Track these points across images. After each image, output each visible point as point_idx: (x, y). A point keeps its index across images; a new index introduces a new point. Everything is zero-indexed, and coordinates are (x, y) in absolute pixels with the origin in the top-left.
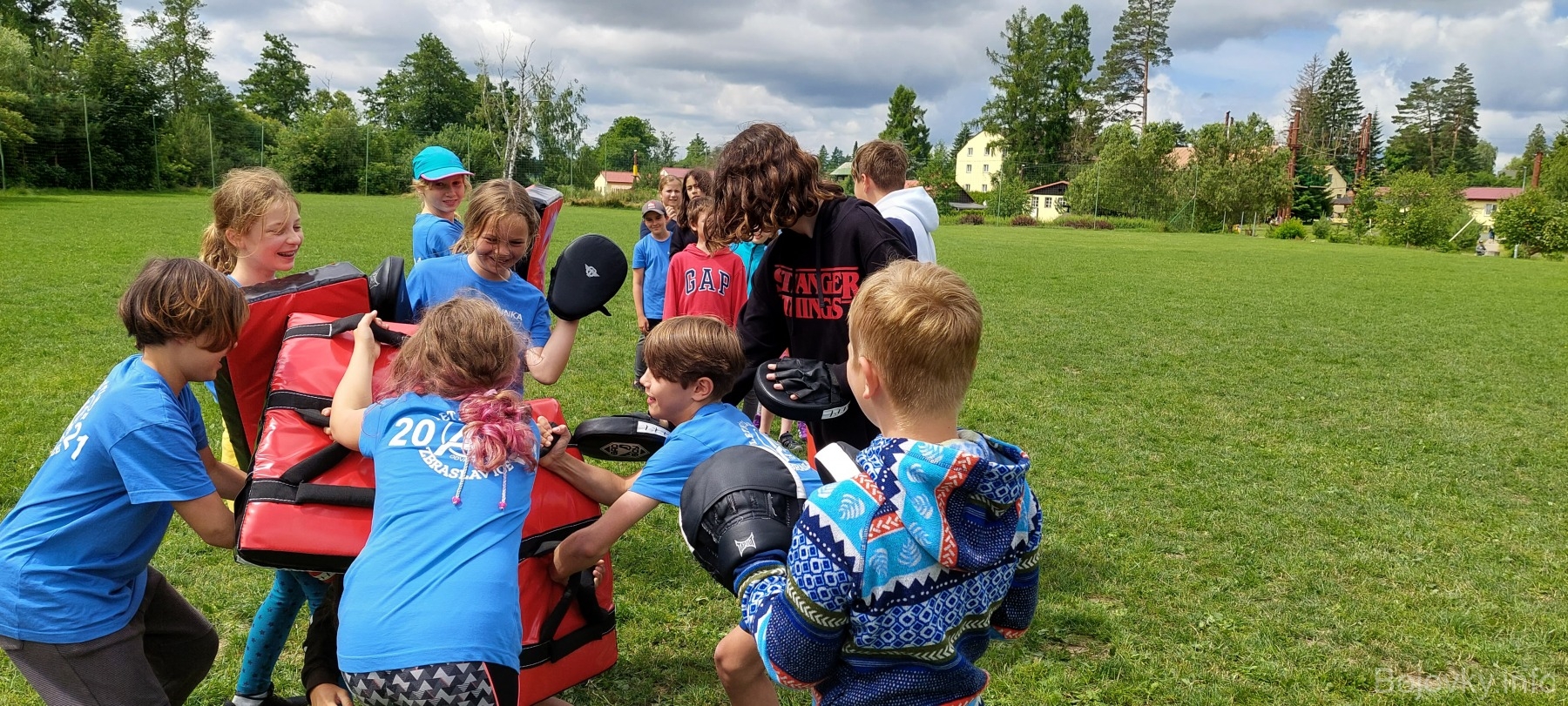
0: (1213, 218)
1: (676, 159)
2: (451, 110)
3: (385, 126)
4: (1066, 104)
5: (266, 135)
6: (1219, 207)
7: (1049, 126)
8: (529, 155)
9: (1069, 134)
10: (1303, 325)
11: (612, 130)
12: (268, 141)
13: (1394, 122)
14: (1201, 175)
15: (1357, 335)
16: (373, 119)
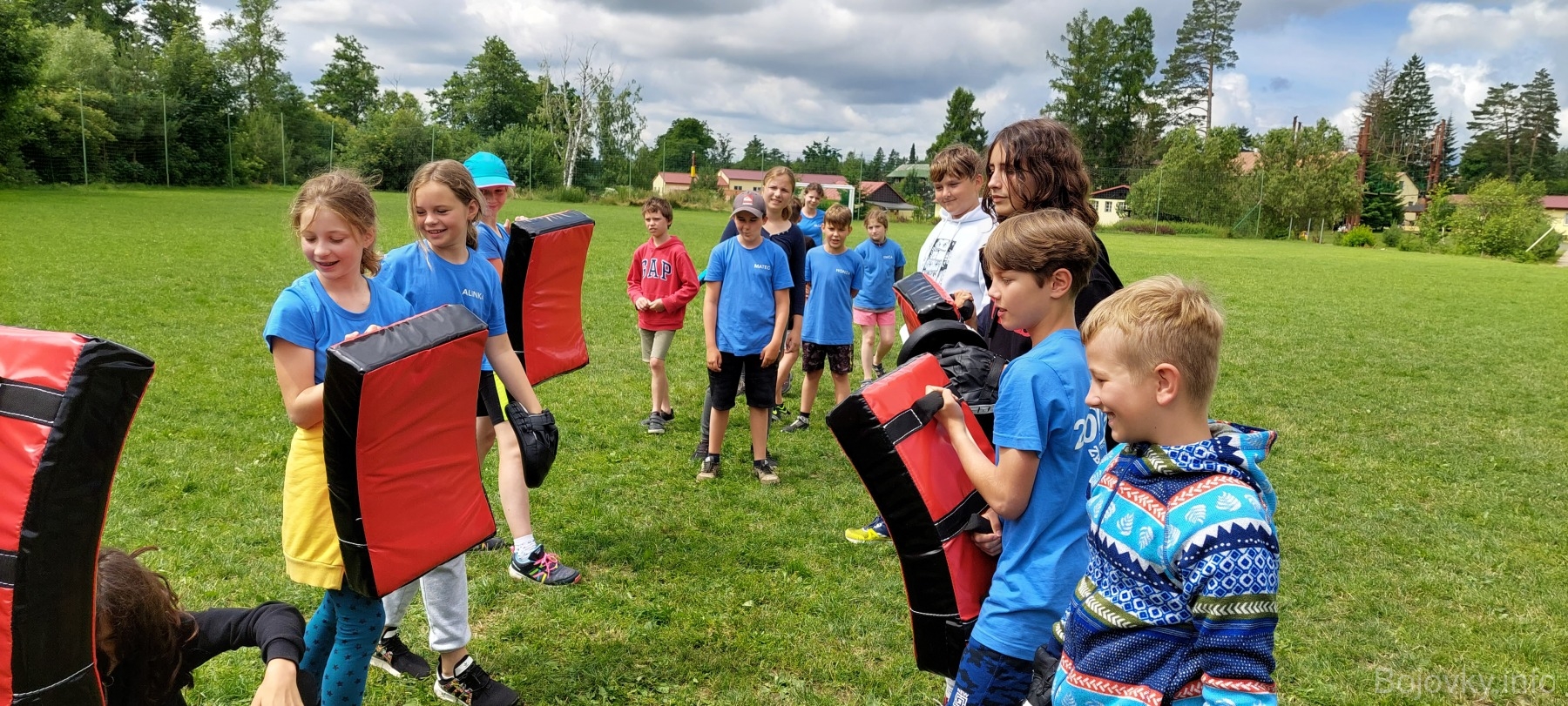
0: (1280, 225)
1: (733, 160)
2: (513, 111)
3: (450, 127)
4: (1128, 107)
5: (335, 134)
6: (1286, 212)
7: (1109, 130)
8: (589, 156)
9: (1131, 138)
10: (1371, 336)
11: (671, 131)
12: (337, 140)
13: (1469, 128)
14: (1267, 180)
15: (1426, 348)
16: (439, 119)
